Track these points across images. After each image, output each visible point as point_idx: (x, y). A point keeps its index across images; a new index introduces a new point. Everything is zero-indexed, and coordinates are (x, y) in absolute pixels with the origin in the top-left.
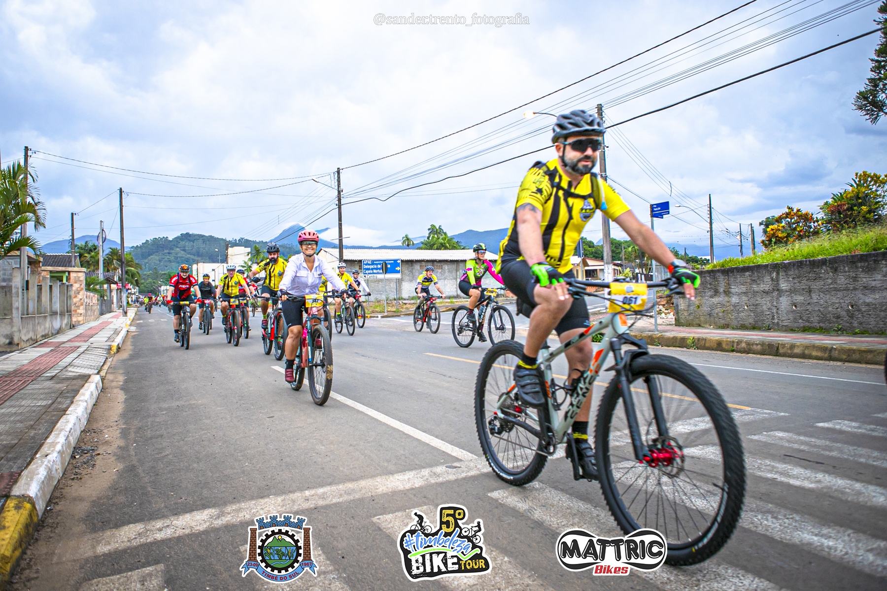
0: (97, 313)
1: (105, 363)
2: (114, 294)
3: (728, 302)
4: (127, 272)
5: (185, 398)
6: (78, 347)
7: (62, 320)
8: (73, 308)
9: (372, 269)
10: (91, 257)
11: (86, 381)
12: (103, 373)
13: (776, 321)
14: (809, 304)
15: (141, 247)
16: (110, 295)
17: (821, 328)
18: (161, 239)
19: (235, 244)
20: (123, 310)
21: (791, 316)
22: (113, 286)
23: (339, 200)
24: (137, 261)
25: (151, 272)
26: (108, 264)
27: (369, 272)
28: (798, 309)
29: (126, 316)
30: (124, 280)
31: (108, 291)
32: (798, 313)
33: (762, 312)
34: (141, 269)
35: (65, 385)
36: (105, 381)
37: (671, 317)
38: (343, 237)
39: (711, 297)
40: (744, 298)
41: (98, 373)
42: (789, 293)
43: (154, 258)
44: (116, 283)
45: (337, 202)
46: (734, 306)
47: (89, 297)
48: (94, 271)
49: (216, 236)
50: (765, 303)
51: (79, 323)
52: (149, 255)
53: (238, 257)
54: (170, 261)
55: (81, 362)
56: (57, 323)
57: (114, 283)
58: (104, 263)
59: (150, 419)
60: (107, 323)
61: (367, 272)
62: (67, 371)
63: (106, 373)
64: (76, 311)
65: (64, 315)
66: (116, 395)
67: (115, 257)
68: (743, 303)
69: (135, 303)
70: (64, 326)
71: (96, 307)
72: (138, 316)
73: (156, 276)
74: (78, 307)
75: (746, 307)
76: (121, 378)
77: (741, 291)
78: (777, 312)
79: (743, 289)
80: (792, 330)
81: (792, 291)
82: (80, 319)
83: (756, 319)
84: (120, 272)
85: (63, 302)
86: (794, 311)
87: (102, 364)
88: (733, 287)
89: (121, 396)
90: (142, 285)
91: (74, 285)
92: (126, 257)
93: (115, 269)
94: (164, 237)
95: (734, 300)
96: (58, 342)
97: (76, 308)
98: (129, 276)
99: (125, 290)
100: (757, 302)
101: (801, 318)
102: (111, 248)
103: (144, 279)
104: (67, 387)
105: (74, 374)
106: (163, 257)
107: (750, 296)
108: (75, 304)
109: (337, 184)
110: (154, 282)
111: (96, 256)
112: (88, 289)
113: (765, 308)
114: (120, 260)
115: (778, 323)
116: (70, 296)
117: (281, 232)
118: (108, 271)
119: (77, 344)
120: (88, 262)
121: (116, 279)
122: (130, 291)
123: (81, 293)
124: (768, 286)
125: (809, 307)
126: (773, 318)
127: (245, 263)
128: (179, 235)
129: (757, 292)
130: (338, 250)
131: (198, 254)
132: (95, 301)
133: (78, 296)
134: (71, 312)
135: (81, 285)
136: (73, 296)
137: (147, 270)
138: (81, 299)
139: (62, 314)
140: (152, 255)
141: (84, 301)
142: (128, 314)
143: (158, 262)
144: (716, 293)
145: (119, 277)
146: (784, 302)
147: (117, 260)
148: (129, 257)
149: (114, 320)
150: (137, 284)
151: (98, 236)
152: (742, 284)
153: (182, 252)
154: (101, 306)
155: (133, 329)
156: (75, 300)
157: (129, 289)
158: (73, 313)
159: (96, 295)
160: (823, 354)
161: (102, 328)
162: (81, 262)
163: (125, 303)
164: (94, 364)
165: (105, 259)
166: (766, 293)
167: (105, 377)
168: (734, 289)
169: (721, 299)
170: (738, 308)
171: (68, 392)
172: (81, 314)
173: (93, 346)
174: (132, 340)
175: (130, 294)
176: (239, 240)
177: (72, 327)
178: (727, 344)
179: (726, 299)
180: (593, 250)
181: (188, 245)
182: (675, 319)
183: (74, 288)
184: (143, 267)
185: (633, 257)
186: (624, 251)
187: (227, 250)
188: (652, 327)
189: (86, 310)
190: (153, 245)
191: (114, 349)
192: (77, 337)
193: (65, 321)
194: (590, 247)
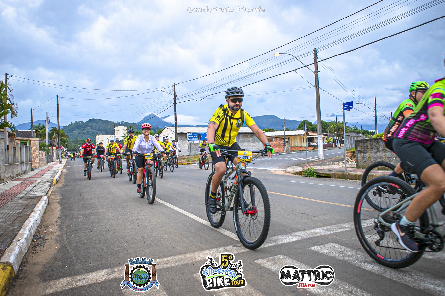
0: (45, 162)
1: (50, 189)
2: (55, 152)
3: (385, 155)
4: (61, 140)
5: (92, 209)
6: (36, 181)
7: (26, 166)
8: (33, 159)
9: (193, 138)
10: (42, 132)
11: (40, 200)
12: (49, 195)
15: (68, 126)
16: (52, 152)
18: (79, 122)
19: (119, 124)
20: (59, 160)
22: (54, 148)
23: (175, 101)
24: (66, 134)
25: (74, 140)
26: (51, 136)
27: (191, 139)
29: (61, 164)
30: (60, 144)
31: (51, 150)
34: (69, 138)
35: (29, 201)
36: (50, 199)
37: (354, 163)
38: (177, 121)
39: (376, 153)
41: (46, 195)
43: (76, 132)
44: (55, 146)
45: (174, 102)
46: (388, 158)
47: (41, 153)
48: (43, 139)
49: (109, 120)
51: (36, 168)
52: (73, 131)
53: (121, 131)
54: (84, 134)
55: (37, 189)
56: (24, 168)
58: (49, 135)
59: (74, 220)
60: (51, 168)
61: (190, 139)
62: (29, 194)
63: (50, 195)
64: (34, 161)
65: (28, 164)
66: (55, 207)
67: (55, 132)
68: (393, 156)
69: (66, 156)
70: (28, 169)
71: (44, 159)
72: (67, 163)
73: (77, 142)
74: (35, 159)
75: (394, 158)
76: (59, 198)
82: (37, 165)
84: (58, 140)
85: (27, 156)
87: (48, 190)
89: (58, 207)
90: (69, 147)
91: (33, 147)
92: (61, 132)
93: (55, 138)
94: (81, 121)
95: (388, 154)
96: (25, 178)
97: (34, 160)
98: (62, 142)
99: (60, 150)
102: (52, 127)
103: (70, 143)
104: (29, 203)
105: (33, 195)
106: (80, 131)
108: (34, 157)
109: (173, 92)
110: (76, 145)
111: (45, 131)
112: (40, 149)
114: (57, 133)
116: (31, 153)
117: (143, 118)
118: (51, 139)
119: (35, 179)
120: (40, 135)
121: (55, 144)
122: (63, 150)
123: (37, 152)
127: (124, 134)
128: (89, 120)
130: (174, 128)
131: (99, 130)
132: (44, 155)
133: (35, 153)
134: (31, 162)
135: (37, 147)
136: (32, 153)
137: (72, 138)
138: (37, 155)
140: (74, 130)
141: (38, 156)
142: (62, 162)
143: (78, 134)
144: (378, 150)
145: (57, 143)
147: (56, 134)
148: (62, 132)
149: (55, 166)
150: (67, 146)
151: (46, 121)
153: (91, 129)
154: (48, 158)
155: (65, 170)
156: (33, 155)
157: (62, 149)
158: (32, 162)
159: (45, 153)
161: (48, 170)
162: (36, 135)
163: (60, 157)
164: (44, 190)
165: (49, 133)
167: (50, 197)
169: (381, 154)
170: (390, 159)
171: (30, 206)
172: (37, 163)
173: (43, 180)
174: (64, 177)
175: (63, 151)
176: (121, 122)
177: (32, 170)
180: (312, 127)
181: (94, 125)
182: (356, 165)
183: (33, 149)
184: (70, 137)
185: (333, 130)
186: (328, 127)
187: (115, 128)
188: (344, 169)
189: (39, 160)
190: (75, 125)
191: (55, 181)
192: (34, 175)
193: (28, 167)
194: (310, 125)
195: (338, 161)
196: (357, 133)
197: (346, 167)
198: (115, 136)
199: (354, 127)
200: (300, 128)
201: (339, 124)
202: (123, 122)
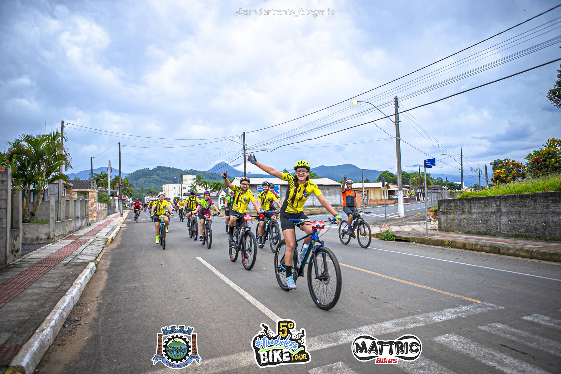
0: (105, 215)
1: (101, 251)
2: (117, 202)
3: (470, 218)
6: (88, 240)
7: (82, 221)
8: (90, 213)
10: (104, 181)
11: (85, 267)
13: (499, 230)
14: (519, 221)
15: (134, 173)
16: (114, 203)
17: (526, 236)
18: (145, 169)
19: (187, 173)
20: (121, 213)
21: (508, 228)
22: (116, 198)
23: (244, 151)
24: (131, 183)
25: (139, 188)
26: (113, 185)
28: (512, 223)
31: (113, 201)
32: (512, 226)
33: (491, 224)
34: (133, 187)
35: (72, 270)
36: (98, 266)
37: (437, 223)
39: (460, 214)
40: (480, 216)
41: (95, 260)
42: (507, 214)
43: (141, 180)
44: (117, 196)
46: (474, 221)
47: (100, 206)
48: (104, 189)
49: (177, 168)
50: (492, 219)
51: (93, 222)
52: (139, 179)
53: (189, 181)
55: (87, 251)
56: (79, 224)
57: (116, 196)
58: (111, 185)
62: (77, 258)
63: (100, 260)
64: (92, 214)
65: (84, 218)
67: (118, 181)
68: (479, 219)
70: (83, 224)
71: (104, 212)
74: (93, 212)
75: (481, 222)
77: (478, 212)
78: (499, 225)
79: (479, 210)
80: (508, 236)
81: (509, 213)
82: (94, 218)
83: (487, 229)
85: (83, 210)
86: (510, 225)
88: (473, 209)
89: (105, 277)
90: (134, 196)
91: (91, 199)
93: (117, 188)
94: (147, 168)
95: (474, 217)
96: (78, 236)
98: (126, 191)
100: (488, 219)
101: (514, 229)
103: (135, 192)
104: (72, 272)
105: (80, 261)
106: (147, 180)
107: (483, 215)
108: (92, 210)
110: (141, 194)
111: (107, 180)
112: (99, 201)
113: (492, 222)
115: (500, 231)
116: (88, 207)
117: (213, 166)
118: (113, 189)
119: (88, 238)
121: (118, 194)
123: (95, 204)
124: (494, 209)
125: (519, 223)
126: (497, 229)
127: (192, 184)
128: (156, 167)
129: (488, 213)
131: (167, 179)
132: (104, 208)
133: (93, 206)
134: (88, 216)
135: (95, 199)
136: (90, 206)
137: (137, 187)
138: (95, 208)
139: (82, 218)
141: (97, 209)
142: (123, 215)
143: (144, 183)
144: (463, 212)
145: (120, 193)
146: (504, 219)
148: (125, 181)
149: (114, 219)
152: (479, 208)
153: (157, 177)
154: (108, 210)
155: (124, 225)
156: (91, 208)
158: (90, 216)
159: (105, 204)
160: (527, 255)
161: (106, 225)
162: (97, 184)
164: (94, 253)
165: (111, 182)
166: (493, 213)
167: (99, 262)
168: (474, 211)
169: (466, 216)
170: (476, 221)
171: (72, 276)
172: (95, 216)
173: (97, 239)
174: (122, 234)
176: (190, 170)
177: (89, 224)
178: (469, 246)
179: (469, 216)
180: (393, 178)
181: (160, 173)
182: (439, 227)
183: (90, 202)
184: (134, 185)
185: (416, 183)
186: (410, 179)
187: (182, 177)
188: (425, 232)
189: (98, 213)
190: (140, 173)
191: (109, 241)
192: (89, 232)
193: (84, 222)
194: (391, 177)
195: (420, 220)
196: (442, 185)
197: (427, 229)
198: (182, 187)
199: (438, 179)
200: (380, 180)
201: (422, 176)
202: (192, 170)
